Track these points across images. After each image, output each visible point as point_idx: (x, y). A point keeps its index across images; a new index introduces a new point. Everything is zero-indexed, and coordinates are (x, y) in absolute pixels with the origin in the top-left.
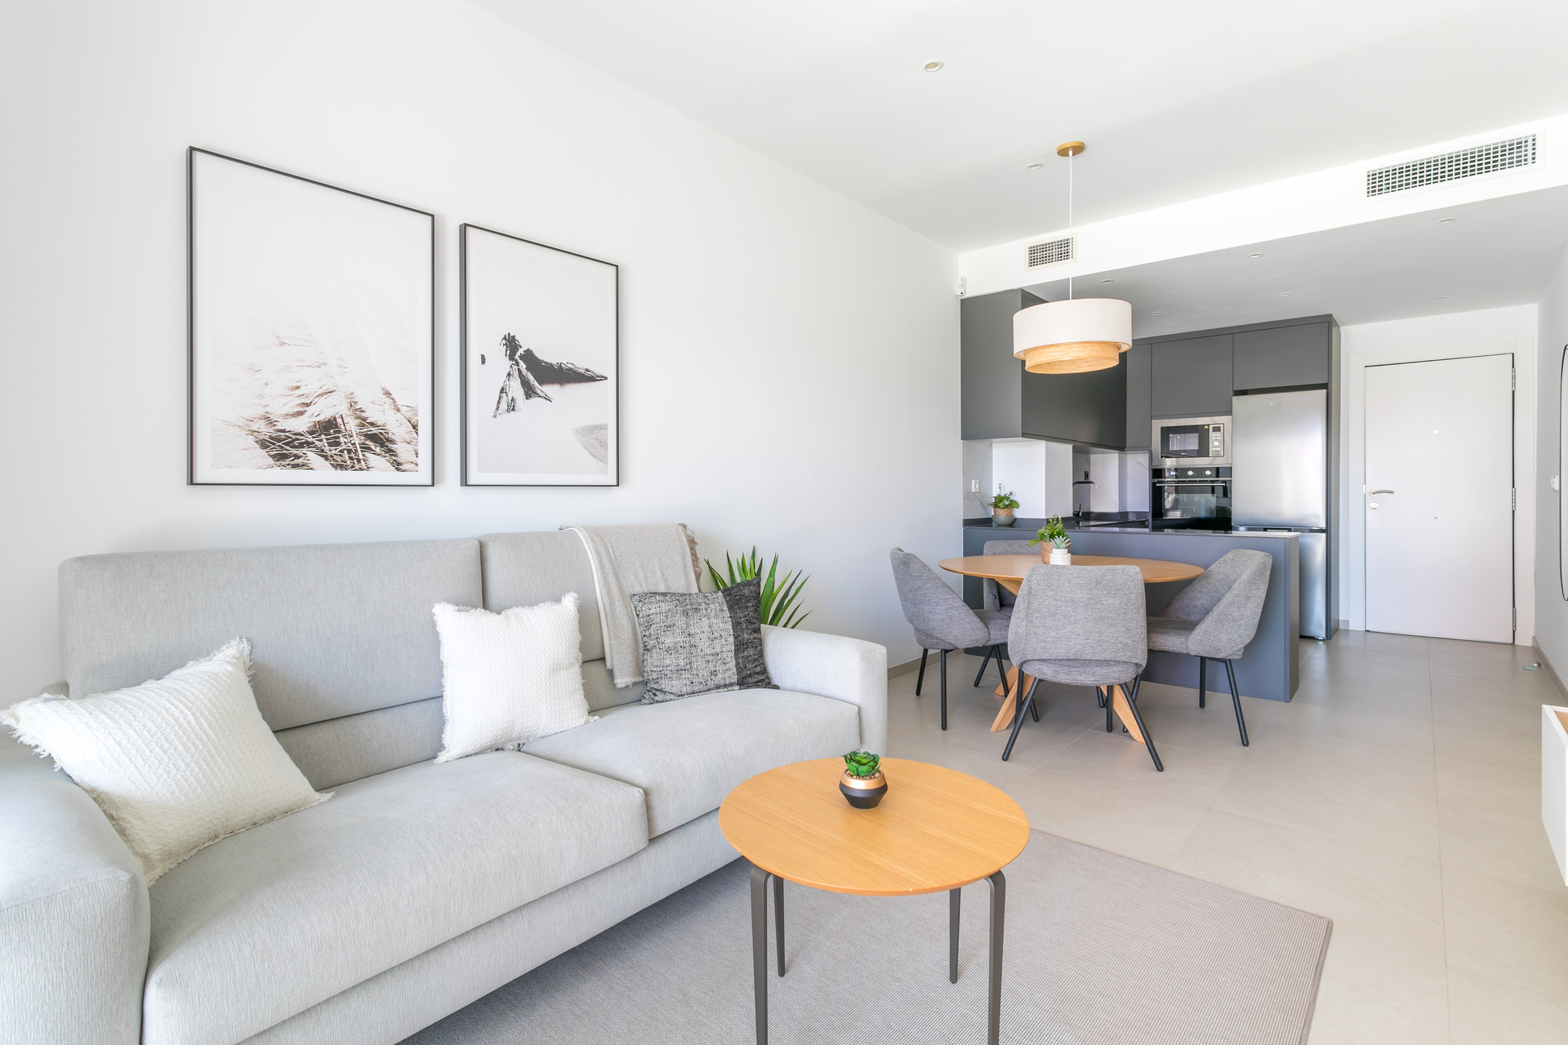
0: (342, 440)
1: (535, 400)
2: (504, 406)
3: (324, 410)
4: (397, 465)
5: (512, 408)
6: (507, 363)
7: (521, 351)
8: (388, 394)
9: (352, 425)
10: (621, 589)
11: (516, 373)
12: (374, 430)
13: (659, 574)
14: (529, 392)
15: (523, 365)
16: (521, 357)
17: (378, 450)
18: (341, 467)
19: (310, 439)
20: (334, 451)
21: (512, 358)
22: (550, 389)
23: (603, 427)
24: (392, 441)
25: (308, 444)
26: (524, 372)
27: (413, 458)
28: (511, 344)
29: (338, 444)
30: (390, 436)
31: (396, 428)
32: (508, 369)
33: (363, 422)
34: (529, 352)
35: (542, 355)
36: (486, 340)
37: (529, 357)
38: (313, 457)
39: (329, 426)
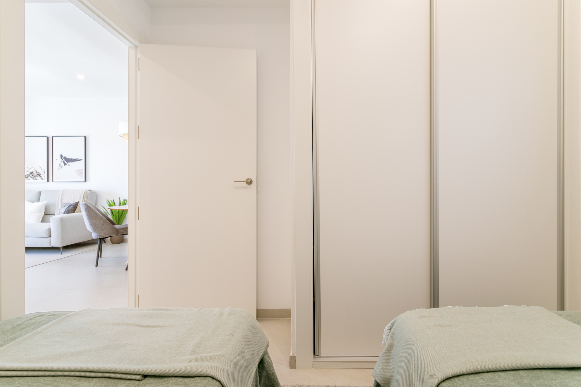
0: (34, 175)
1: (66, 166)
2: (60, 167)
3: (31, 171)
4: (42, 178)
5: (62, 168)
6: (61, 160)
7: (63, 157)
8: (40, 167)
9: (35, 173)
10: (61, 201)
11: (62, 161)
12: (38, 173)
13: (72, 200)
14: (65, 164)
15: (64, 160)
16: (64, 158)
17: (39, 176)
18: (34, 179)
19: (29, 175)
20: (33, 177)
21: (62, 158)
22: (69, 163)
23: (82, 170)
24: (41, 175)
25: (29, 176)
26: (64, 161)
27: (44, 177)
28: (62, 156)
29: (33, 176)
30: (41, 174)
31: (41, 172)
32: (61, 161)
33: (37, 172)
34: (65, 157)
35: (68, 157)
36: (57, 156)
37: (65, 158)
38: (29, 177)
39: (32, 173)
